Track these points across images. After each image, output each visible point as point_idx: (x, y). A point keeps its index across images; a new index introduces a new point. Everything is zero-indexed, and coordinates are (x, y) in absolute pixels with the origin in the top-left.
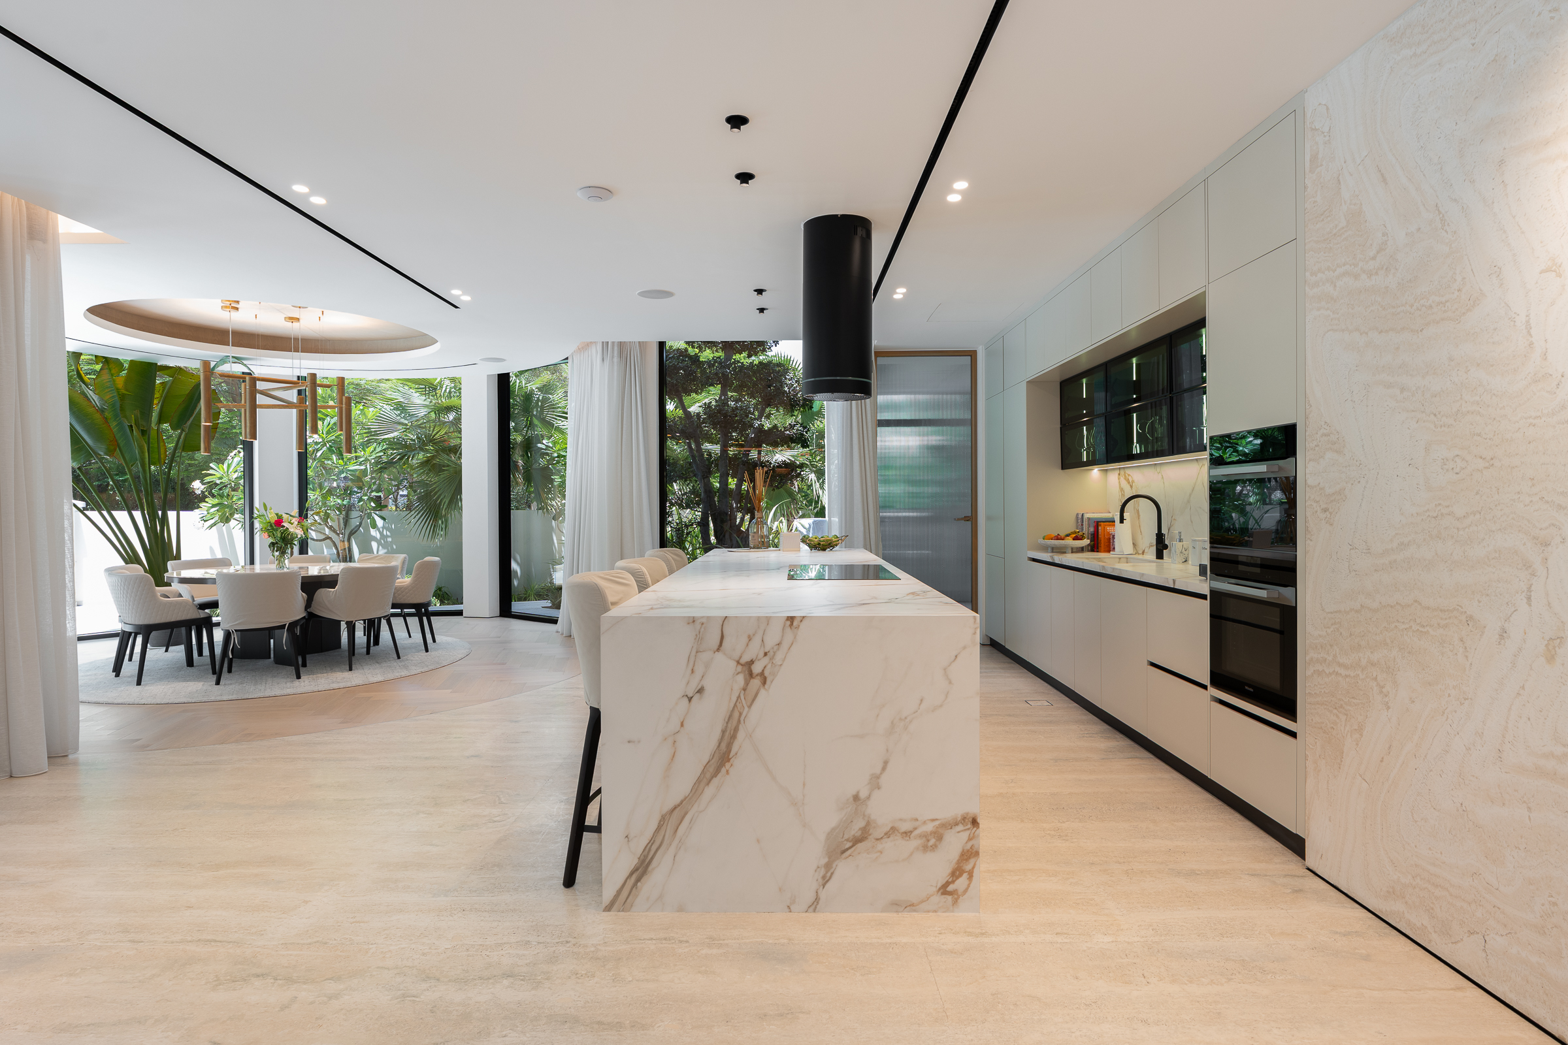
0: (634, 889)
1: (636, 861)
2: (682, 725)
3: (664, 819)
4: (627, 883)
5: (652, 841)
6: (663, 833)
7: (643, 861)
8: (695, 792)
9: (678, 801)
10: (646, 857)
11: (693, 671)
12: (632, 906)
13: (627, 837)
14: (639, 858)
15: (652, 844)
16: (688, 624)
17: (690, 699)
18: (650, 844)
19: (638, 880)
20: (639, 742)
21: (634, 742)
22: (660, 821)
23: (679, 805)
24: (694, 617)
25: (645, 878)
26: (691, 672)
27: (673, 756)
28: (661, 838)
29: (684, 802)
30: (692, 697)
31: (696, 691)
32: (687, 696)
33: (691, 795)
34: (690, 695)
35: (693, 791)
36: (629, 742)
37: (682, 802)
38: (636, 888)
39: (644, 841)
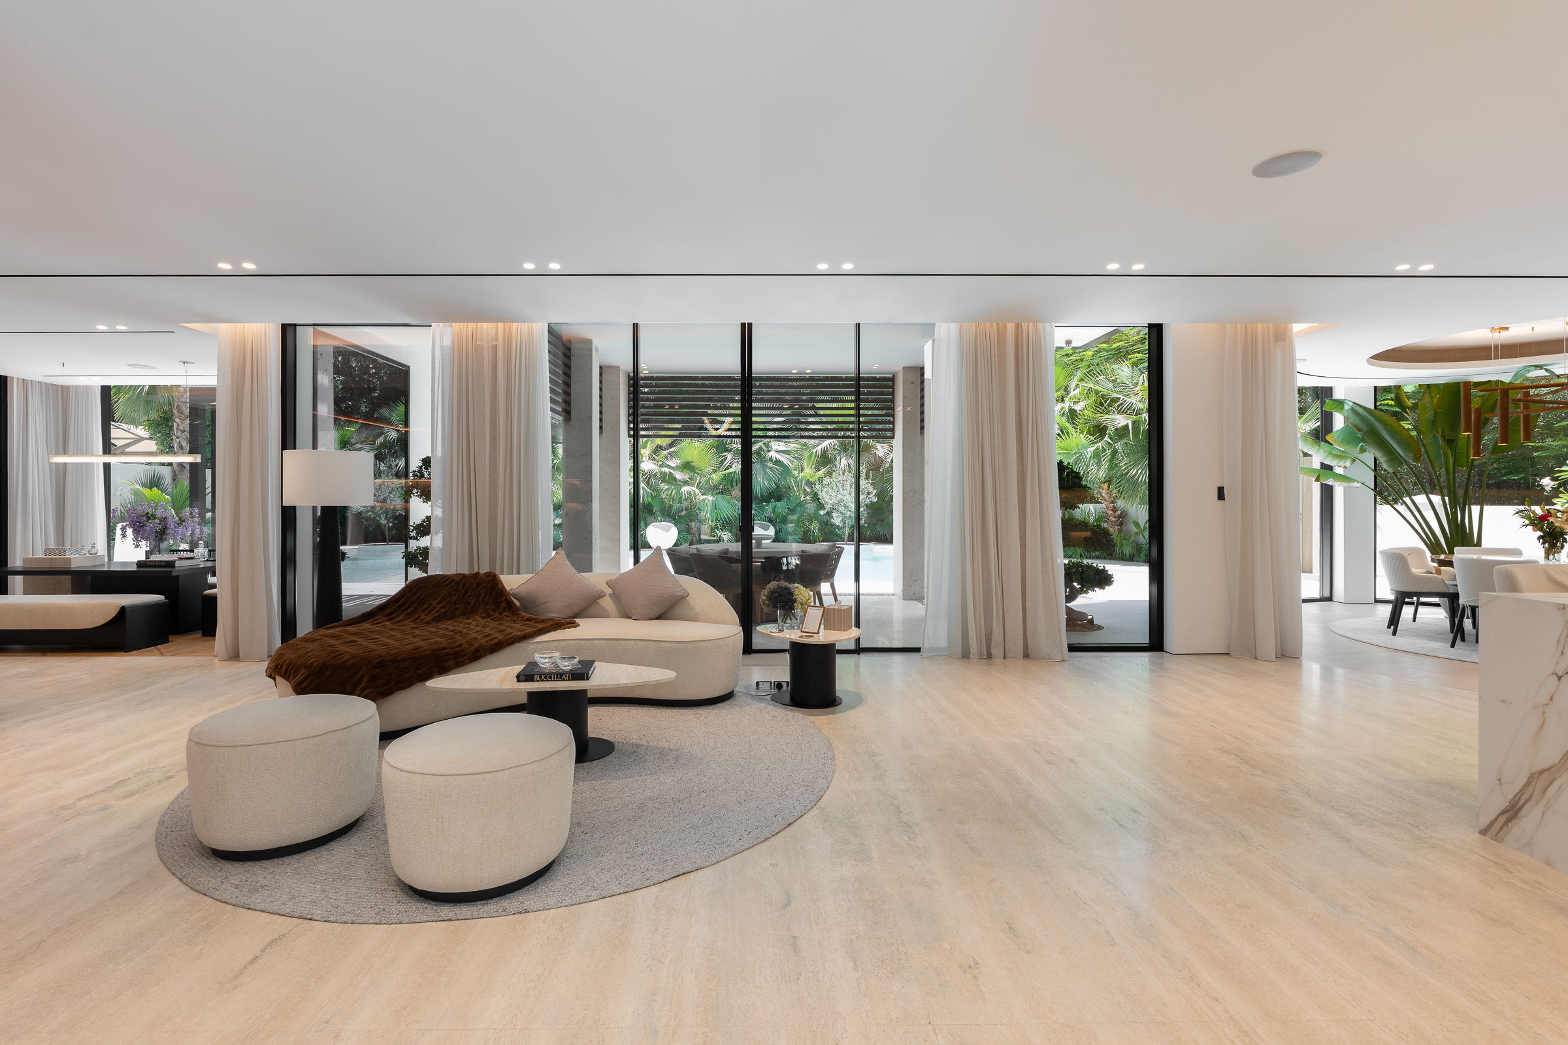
0: (1505, 826)
1: (1507, 804)
2: (1551, 699)
3: (1533, 777)
4: (1499, 819)
5: (1522, 792)
6: (1532, 789)
7: (1513, 807)
8: (1564, 764)
9: (1547, 766)
10: (1516, 803)
11: (1562, 653)
12: (1503, 840)
13: (1499, 780)
14: (1510, 802)
15: (1522, 795)
16: (1559, 609)
17: (1560, 678)
18: (1520, 794)
19: (1509, 820)
20: (1511, 703)
21: (1506, 702)
22: (1529, 778)
23: (1547, 770)
24: (1564, 605)
25: (1514, 821)
26: (1560, 653)
27: (1543, 725)
28: (1530, 792)
29: (1553, 769)
30: (1561, 677)
31: (1566, 672)
32: (1556, 674)
33: (1559, 765)
34: (1560, 674)
35: (1562, 762)
36: (1502, 701)
37: (1550, 768)
38: (1507, 826)
39: (1514, 790)
